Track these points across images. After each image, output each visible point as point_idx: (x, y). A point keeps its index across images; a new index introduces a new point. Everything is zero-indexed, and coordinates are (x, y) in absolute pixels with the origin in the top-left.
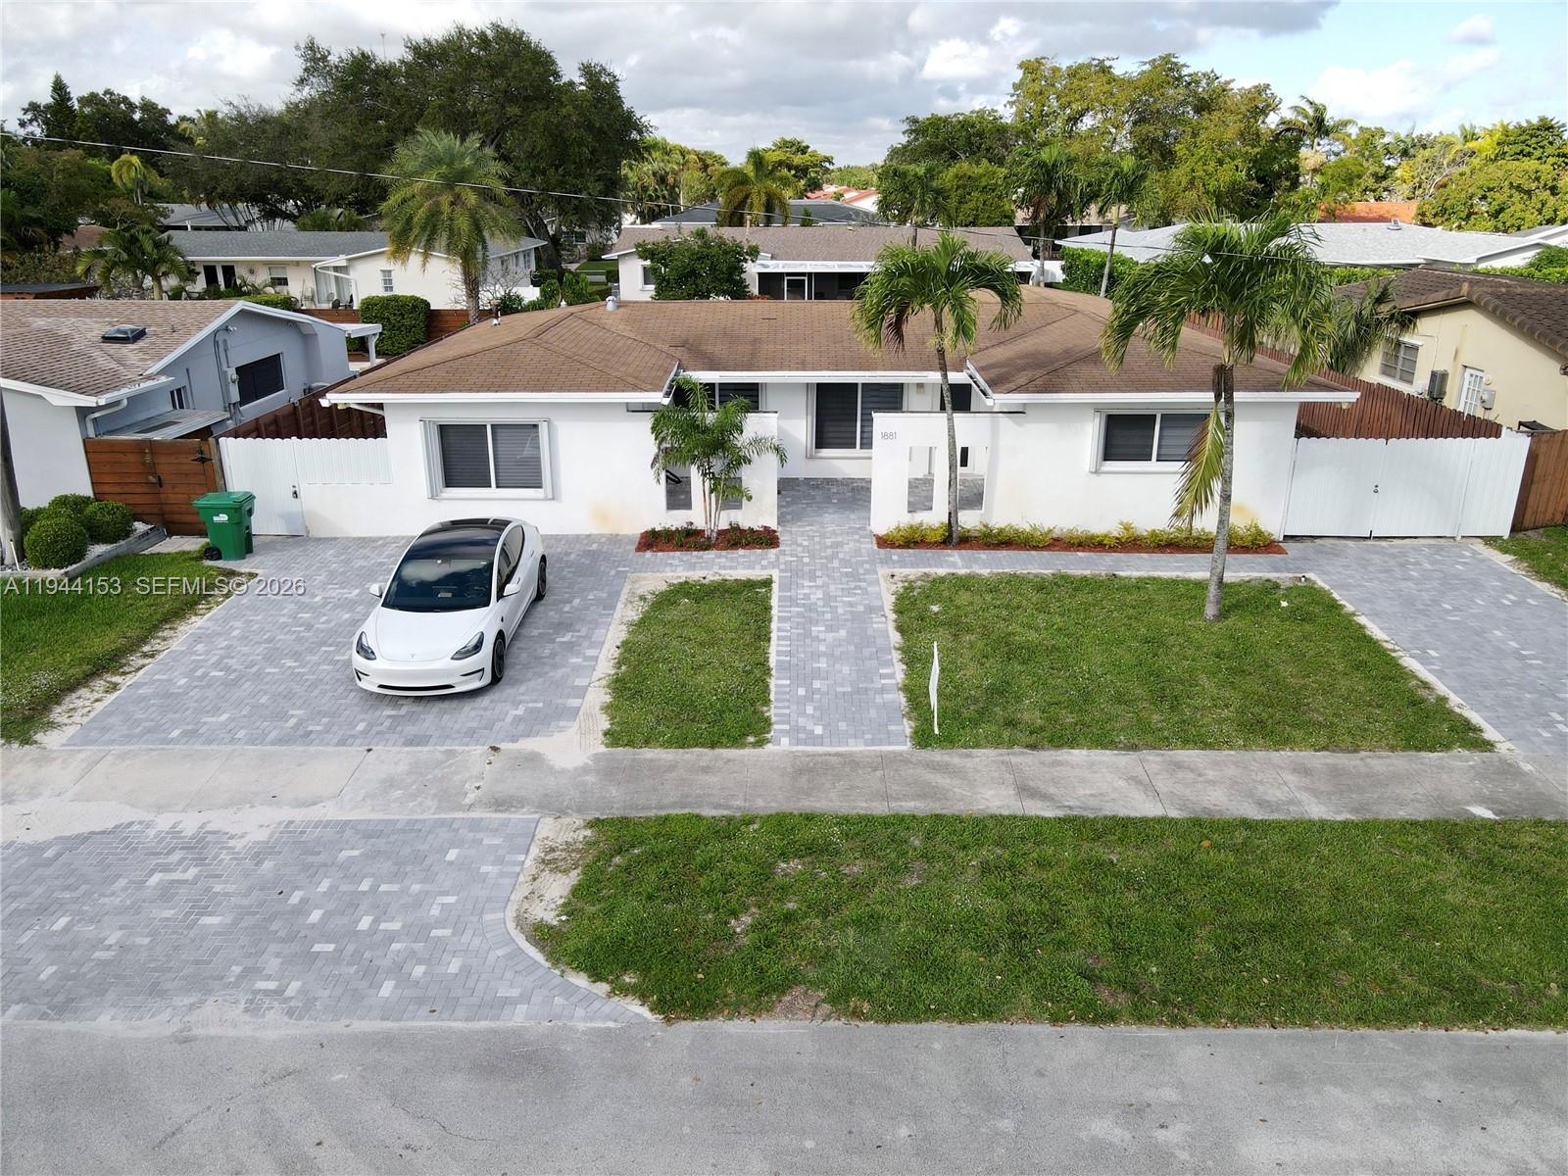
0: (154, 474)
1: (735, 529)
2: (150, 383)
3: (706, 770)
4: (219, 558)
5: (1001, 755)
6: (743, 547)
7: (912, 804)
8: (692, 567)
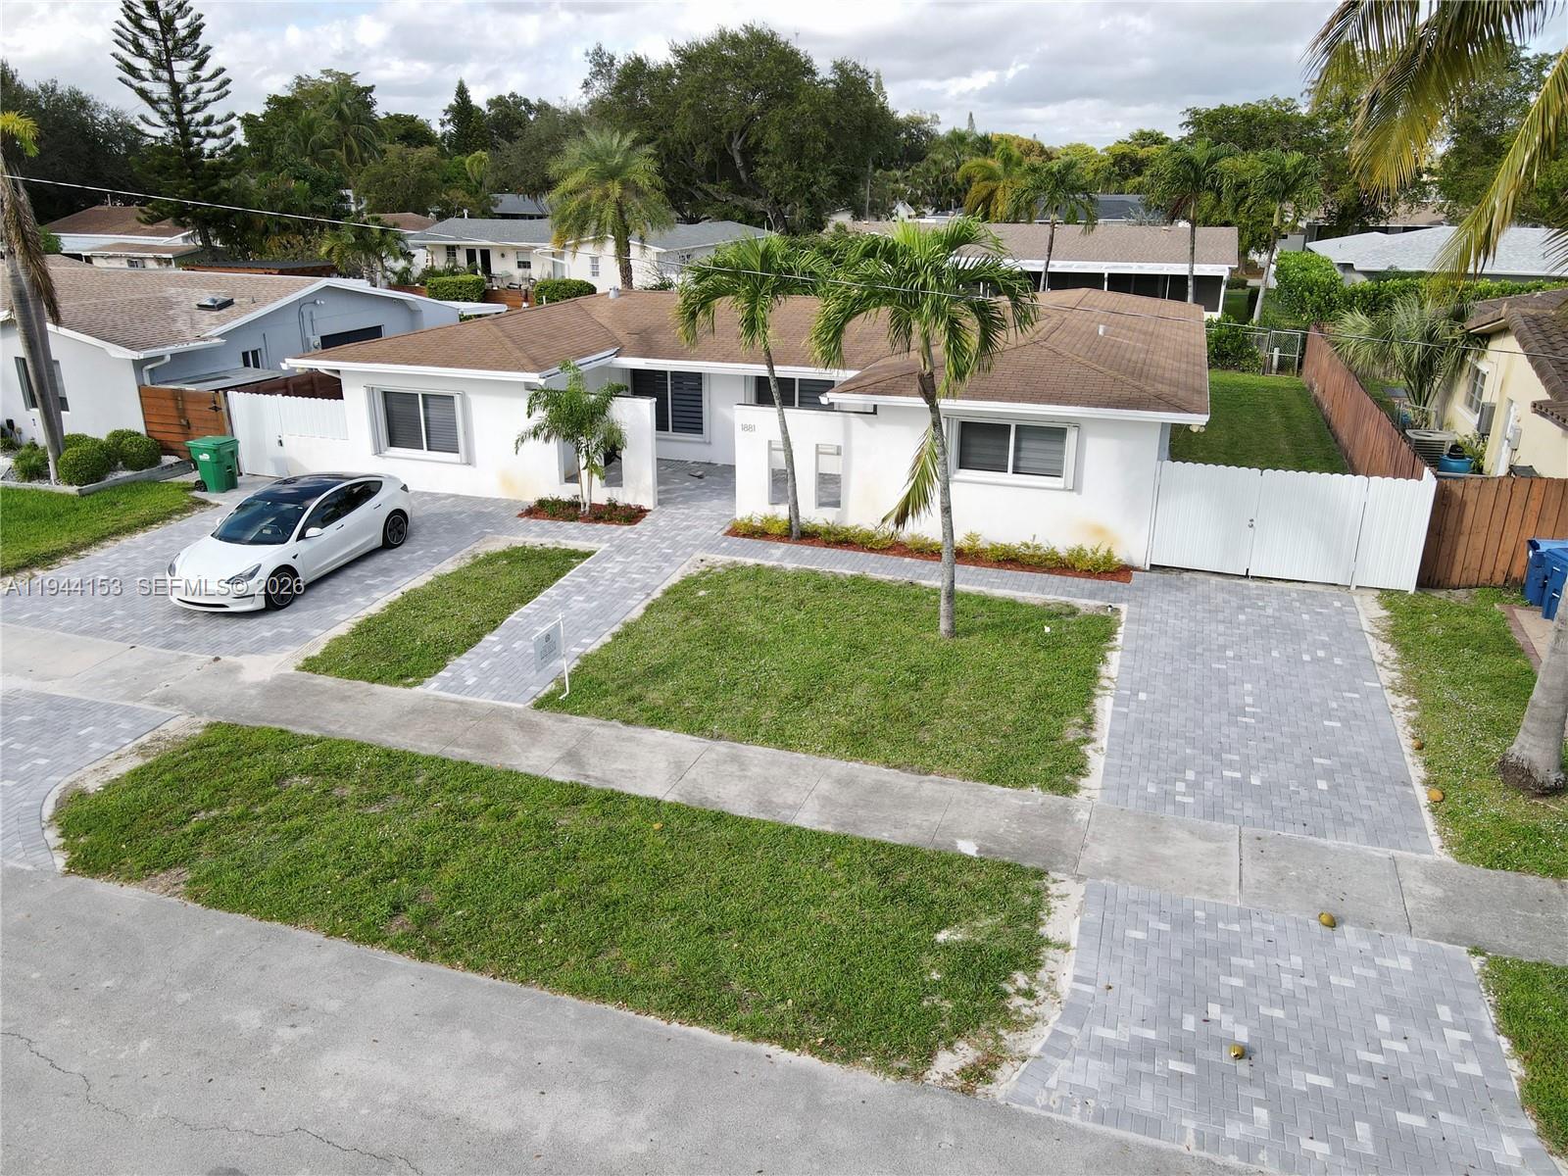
0: (184, 418)
1: (613, 506)
2: (202, 343)
3: (344, 699)
4: (205, 490)
5: (593, 725)
6: (605, 522)
7: (462, 751)
8: (544, 533)
